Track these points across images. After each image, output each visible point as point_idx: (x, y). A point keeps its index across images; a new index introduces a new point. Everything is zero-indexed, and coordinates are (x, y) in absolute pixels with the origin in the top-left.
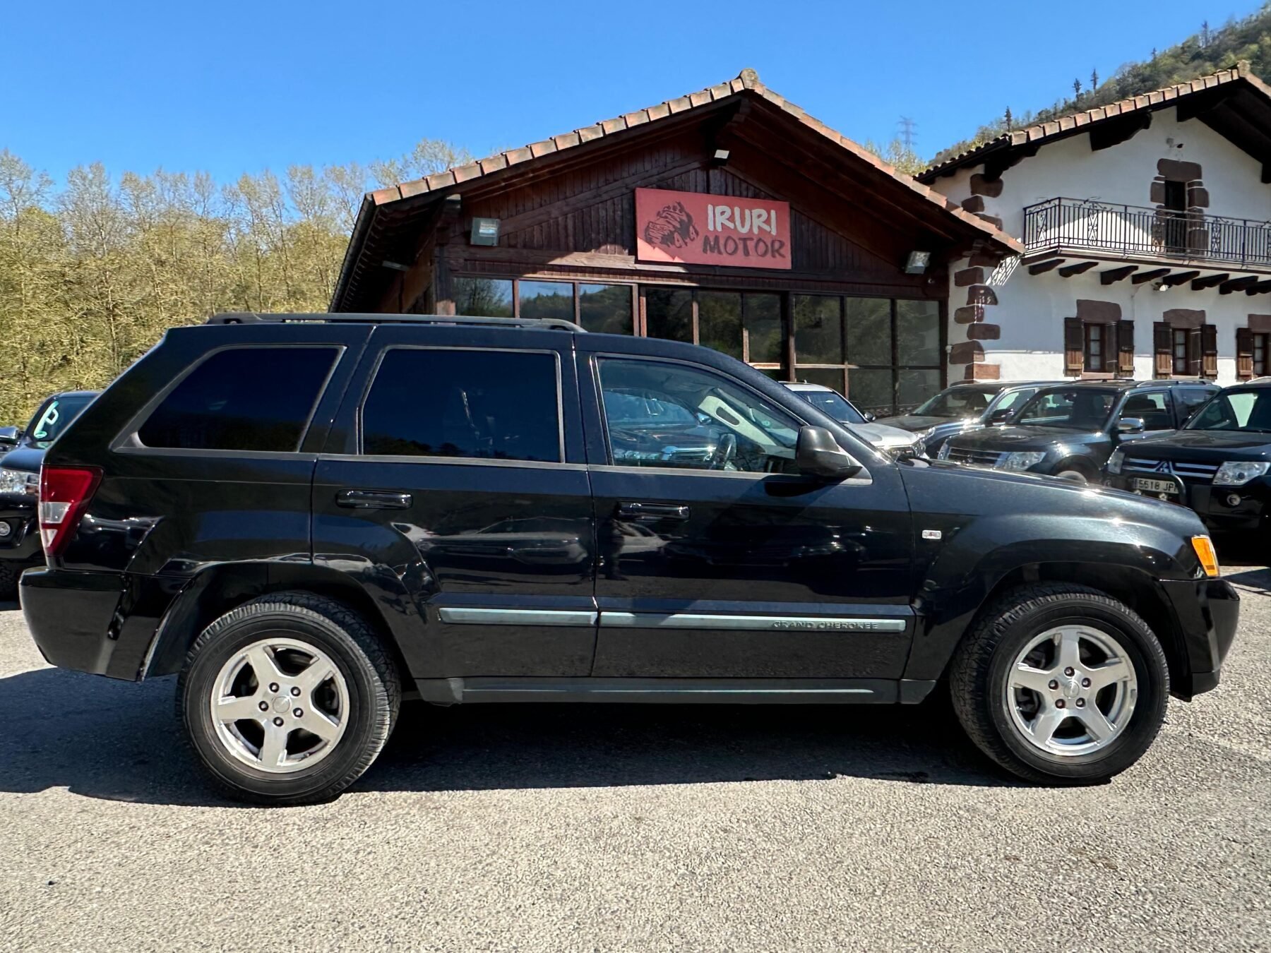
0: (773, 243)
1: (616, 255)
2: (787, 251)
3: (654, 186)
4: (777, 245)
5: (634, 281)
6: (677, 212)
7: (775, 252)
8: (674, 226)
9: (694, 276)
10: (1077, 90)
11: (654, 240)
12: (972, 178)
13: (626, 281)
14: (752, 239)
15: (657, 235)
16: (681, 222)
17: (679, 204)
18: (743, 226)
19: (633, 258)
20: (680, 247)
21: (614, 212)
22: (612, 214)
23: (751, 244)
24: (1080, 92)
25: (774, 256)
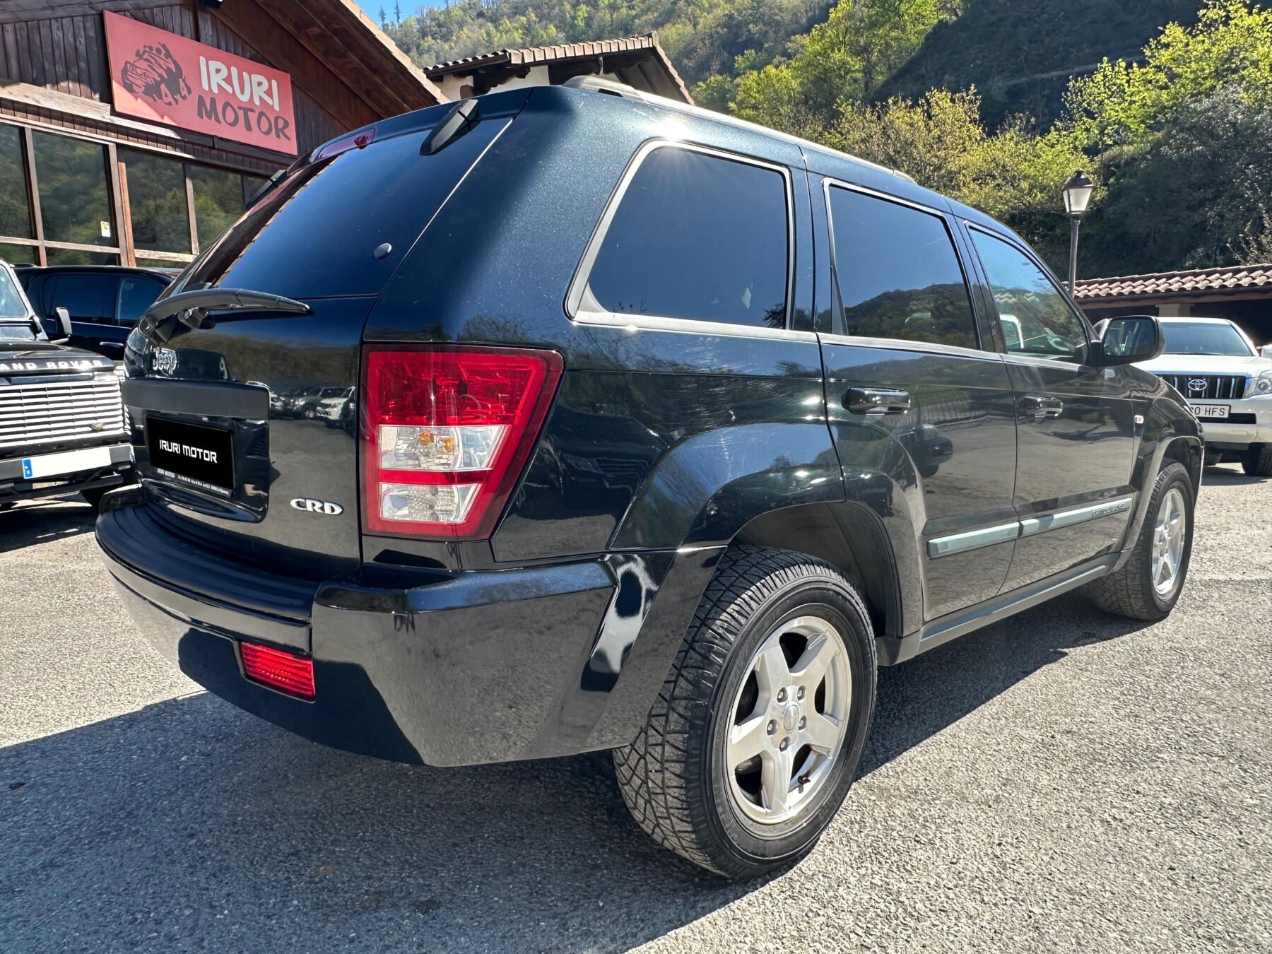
0: (277, 119)
1: (82, 98)
2: (292, 131)
3: (128, 13)
4: (281, 124)
5: (111, 139)
6: (162, 56)
7: (279, 133)
8: (160, 76)
9: (188, 145)
10: (383, 19)
11: (135, 87)
12: (462, 87)
13: (100, 137)
14: (253, 111)
15: (139, 82)
16: (168, 71)
17: (164, 46)
18: (242, 92)
19: (108, 106)
20: (170, 104)
21: (74, 35)
22: (71, 39)
23: (253, 117)
24: (386, 22)
25: (278, 136)
